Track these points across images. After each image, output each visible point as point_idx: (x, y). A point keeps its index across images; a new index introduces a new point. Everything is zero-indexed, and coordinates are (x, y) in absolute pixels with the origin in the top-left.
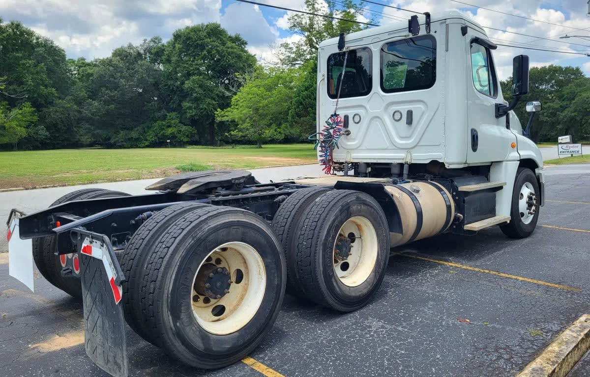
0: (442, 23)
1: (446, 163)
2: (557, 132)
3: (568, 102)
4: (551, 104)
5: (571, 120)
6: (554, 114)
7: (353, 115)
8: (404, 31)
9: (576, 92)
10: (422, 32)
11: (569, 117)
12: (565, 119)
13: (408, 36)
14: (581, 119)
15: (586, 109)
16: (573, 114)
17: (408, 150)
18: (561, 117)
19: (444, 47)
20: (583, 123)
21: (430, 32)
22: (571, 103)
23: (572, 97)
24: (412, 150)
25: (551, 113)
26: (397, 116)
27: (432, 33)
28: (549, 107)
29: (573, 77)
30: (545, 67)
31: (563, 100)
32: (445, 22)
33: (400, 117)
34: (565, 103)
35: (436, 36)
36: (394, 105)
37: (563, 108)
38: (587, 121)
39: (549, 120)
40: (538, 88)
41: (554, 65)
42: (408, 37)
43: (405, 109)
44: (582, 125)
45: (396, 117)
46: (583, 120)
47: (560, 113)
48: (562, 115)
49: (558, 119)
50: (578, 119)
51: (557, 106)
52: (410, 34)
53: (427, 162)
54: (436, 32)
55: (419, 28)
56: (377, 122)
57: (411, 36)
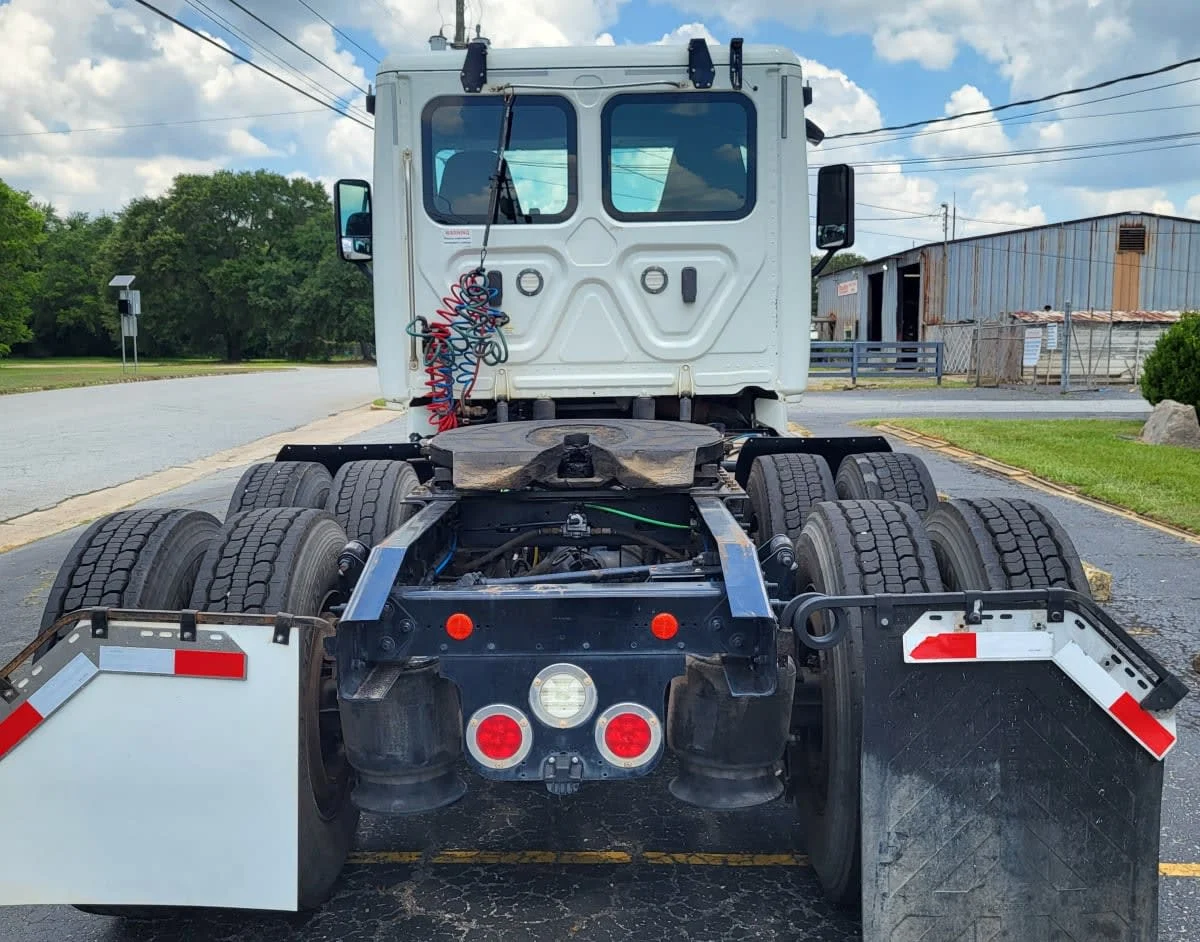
0: (770, 70)
1: (782, 392)
2: (289, 334)
3: (310, 264)
4: (274, 266)
5: (318, 306)
6: (280, 291)
7: (516, 274)
8: (678, 72)
9: (323, 240)
10: (721, 82)
11: (314, 299)
12: (307, 304)
13: (683, 86)
14: (340, 306)
15: (348, 282)
16: (322, 293)
17: (684, 362)
18: (298, 298)
19: (776, 126)
20: (343, 314)
21: (740, 87)
22: (315, 267)
23: (315, 252)
24: (693, 363)
25: (274, 288)
26: (654, 282)
27: (746, 90)
28: (269, 272)
29: (309, 204)
30: (248, 173)
31: (297, 258)
32: (778, 70)
33: (662, 282)
34: (302, 266)
35: (755, 98)
36: (641, 253)
37: (300, 277)
38: (351, 310)
39: (271, 303)
40: (235, 224)
41: (268, 172)
42: (681, 90)
43: (675, 264)
44: (341, 319)
45: (650, 284)
46: (344, 307)
47: (295, 290)
48: (299, 294)
49: (290, 305)
50: (333, 303)
51: (286, 272)
52: (691, 83)
53: (734, 391)
54: (755, 89)
55: (714, 73)
56: (592, 293)
57: (691, 87)
